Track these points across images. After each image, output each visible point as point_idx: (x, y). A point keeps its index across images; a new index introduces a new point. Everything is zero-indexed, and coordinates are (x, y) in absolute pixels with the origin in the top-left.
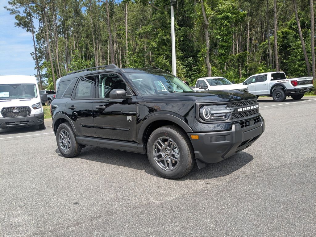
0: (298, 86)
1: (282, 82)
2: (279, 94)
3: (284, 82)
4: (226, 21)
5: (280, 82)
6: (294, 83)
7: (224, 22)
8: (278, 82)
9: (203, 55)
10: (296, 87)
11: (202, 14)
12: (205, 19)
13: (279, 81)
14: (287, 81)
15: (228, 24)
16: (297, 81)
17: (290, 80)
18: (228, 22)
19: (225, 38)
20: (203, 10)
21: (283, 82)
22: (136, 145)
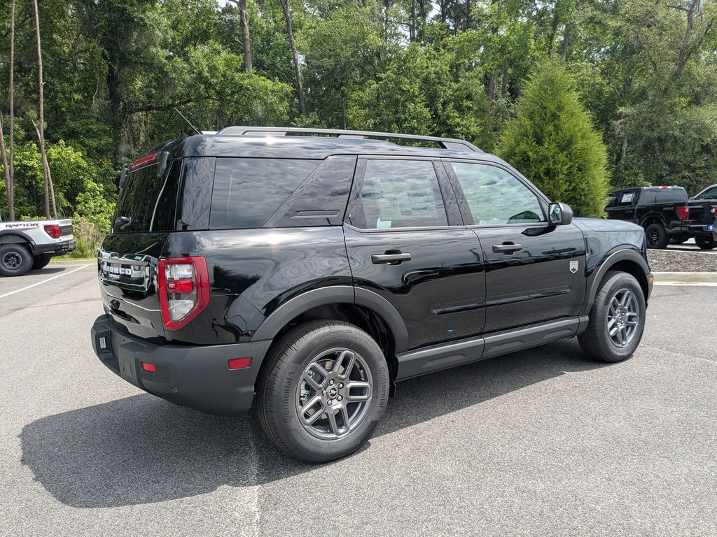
0: (61, 238)
1: (19, 227)
2: (13, 255)
3: (26, 227)
5: (14, 228)
6: (53, 231)
8: (8, 228)
10: (57, 241)
13: (10, 226)
14: (35, 226)
16: (60, 225)
17: (42, 223)
21: (22, 227)
22: (575, 321)
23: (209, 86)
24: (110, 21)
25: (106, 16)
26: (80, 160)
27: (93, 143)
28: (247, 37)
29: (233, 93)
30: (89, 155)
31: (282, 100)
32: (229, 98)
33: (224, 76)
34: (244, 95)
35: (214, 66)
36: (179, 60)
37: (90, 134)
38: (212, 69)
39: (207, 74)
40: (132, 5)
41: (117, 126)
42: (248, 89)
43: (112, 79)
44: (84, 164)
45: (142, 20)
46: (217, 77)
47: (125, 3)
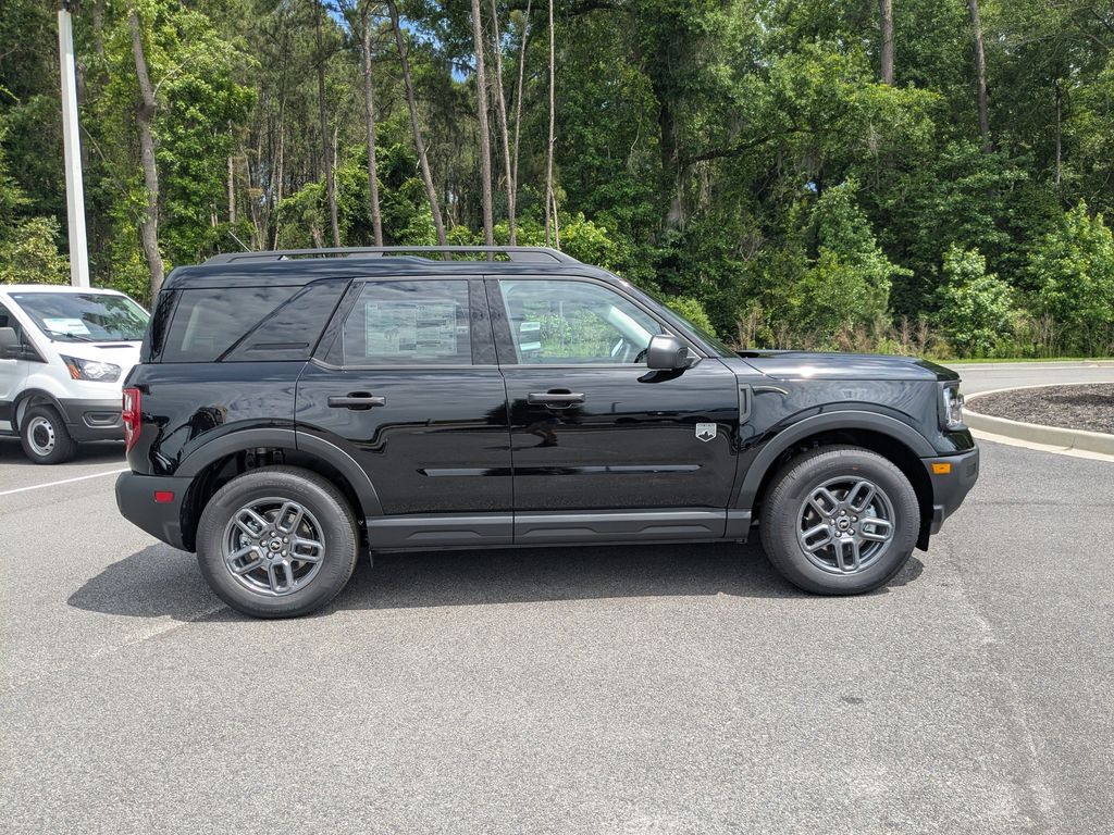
4: (192, 105)
7: (187, 109)
9: (133, 218)
11: (134, 64)
12: (143, 86)
15: (201, 117)
18: (202, 110)
19: (194, 164)
20: (137, 49)
22: (720, 515)
23: (794, 112)
24: (657, 36)
25: (652, 29)
26: (602, 238)
27: (627, 212)
28: (888, 17)
29: (833, 118)
30: (622, 229)
31: (918, 118)
32: (827, 127)
33: (819, 92)
34: (853, 119)
35: (804, 78)
36: (753, 77)
37: (624, 201)
38: (801, 85)
39: (791, 94)
40: (688, 6)
41: (666, 185)
42: (856, 108)
43: (665, 118)
44: (608, 243)
45: (699, 26)
46: (808, 96)
47: (678, 5)
